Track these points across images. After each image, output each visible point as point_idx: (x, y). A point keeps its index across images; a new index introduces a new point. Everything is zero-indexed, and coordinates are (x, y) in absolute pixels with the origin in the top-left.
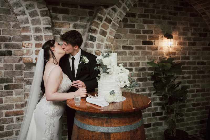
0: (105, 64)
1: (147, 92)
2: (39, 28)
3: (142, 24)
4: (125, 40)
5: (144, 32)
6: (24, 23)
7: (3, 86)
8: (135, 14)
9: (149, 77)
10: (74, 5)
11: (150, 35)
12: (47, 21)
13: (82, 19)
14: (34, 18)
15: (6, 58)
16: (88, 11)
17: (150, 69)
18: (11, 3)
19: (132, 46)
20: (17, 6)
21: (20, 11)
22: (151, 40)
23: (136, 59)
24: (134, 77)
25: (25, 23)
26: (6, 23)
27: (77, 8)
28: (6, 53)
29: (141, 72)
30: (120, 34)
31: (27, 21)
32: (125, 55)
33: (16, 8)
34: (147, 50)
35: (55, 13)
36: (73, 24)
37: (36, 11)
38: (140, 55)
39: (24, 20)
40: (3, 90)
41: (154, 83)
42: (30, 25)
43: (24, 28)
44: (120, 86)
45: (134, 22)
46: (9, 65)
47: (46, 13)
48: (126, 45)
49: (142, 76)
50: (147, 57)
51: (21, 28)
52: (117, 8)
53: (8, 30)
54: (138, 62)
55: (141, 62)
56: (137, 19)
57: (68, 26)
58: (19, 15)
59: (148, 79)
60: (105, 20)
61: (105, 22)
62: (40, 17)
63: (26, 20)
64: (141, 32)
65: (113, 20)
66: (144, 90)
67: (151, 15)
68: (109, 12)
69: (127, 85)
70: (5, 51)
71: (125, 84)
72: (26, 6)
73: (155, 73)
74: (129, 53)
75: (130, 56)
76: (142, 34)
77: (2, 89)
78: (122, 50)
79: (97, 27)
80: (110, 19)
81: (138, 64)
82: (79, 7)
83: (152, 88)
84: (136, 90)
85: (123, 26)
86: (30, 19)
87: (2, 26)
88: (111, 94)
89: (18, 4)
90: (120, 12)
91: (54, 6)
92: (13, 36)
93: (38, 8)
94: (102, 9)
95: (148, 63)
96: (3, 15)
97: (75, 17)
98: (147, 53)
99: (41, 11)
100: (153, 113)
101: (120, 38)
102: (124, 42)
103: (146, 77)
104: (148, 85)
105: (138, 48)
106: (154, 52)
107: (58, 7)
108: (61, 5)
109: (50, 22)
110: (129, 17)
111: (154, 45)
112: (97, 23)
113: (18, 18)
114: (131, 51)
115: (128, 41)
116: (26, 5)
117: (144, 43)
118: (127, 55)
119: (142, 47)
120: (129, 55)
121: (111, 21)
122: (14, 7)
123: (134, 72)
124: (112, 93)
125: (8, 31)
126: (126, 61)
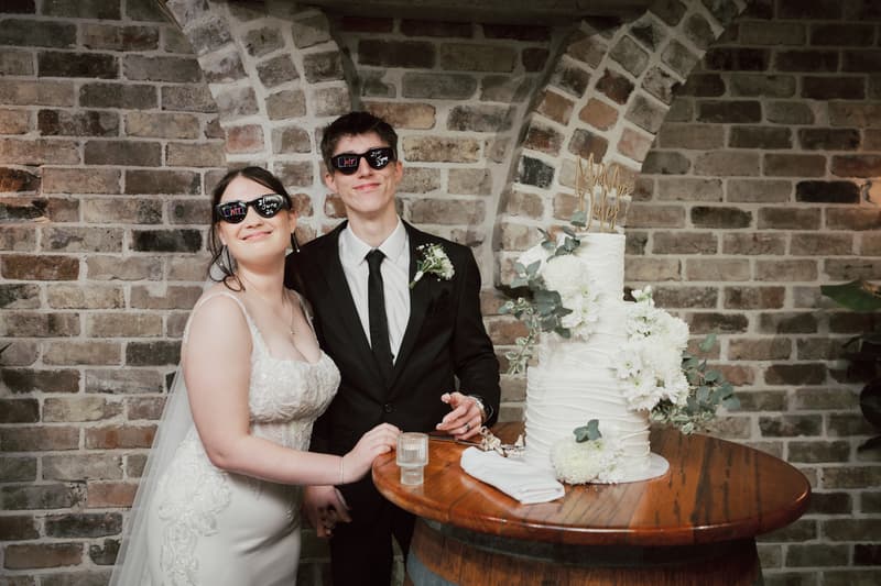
0: (551, 289)
1: (827, 437)
2: (298, 131)
3: (797, 99)
4: (709, 178)
5: (809, 140)
6: (236, 111)
7: (165, 378)
8: (762, 51)
9: (835, 364)
10: (458, 25)
11: (842, 153)
12: (331, 99)
13: (491, 85)
14: (277, 90)
15: (179, 259)
16: (520, 46)
17: (838, 323)
18: (189, 30)
19: (744, 207)
20: (211, 42)
21: (224, 62)
22: (848, 179)
23: (764, 271)
24: (753, 359)
25: (242, 113)
26: (182, 117)
27: (470, 36)
28: (179, 241)
29: (793, 337)
30: (683, 152)
31: (249, 103)
32: (706, 252)
33: (206, 48)
34: (824, 230)
35: (372, 64)
36: (452, 108)
37: (286, 57)
38: (787, 251)
39: (237, 96)
40: (161, 391)
41: (864, 394)
42: (260, 119)
43: (236, 131)
44: (630, 399)
45: (758, 93)
46: (190, 288)
47: (327, 67)
48: (711, 204)
49: (799, 358)
50: (827, 262)
51: (227, 134)
52: (660, 25)
53: (188, 145)
54: (777, 284)
55: (789, 285)
56: (772, 78)
57: (428, 119)
58: (219, 77)
59: (828, 372)
60: (599, 87)
61: (601, 96)
62: (303, 84)
63: (246, 98)
64: (795, 139)
65: (637, 82)
66: (806, 426)
67: (849, 55)
68: (622, 44)
69: (674, 401)
70: (176, 231)
71: (659, 394)
72: (247, 38)
73: (864, 343)
74: (725, 242)
75: (732, 257)
76: (797, 149)
77: (161, 387)
78: (689, 227)
79: (558, 119)
80: (622, 78)
81: (775, 297)
82: (479, 33)
83: (853, 417)
84: (766, 427)
85: (696, 115)
86: (262, 93)
87: (167, 131)
88: (578, 441)
89: (216, 30)
90: (678, 48)
91: (366, 36)
92: (208, 169)
93: (296, 45)
94: (583, 36)
95: (826, 290)
96: (171, 84)
97: (456, 78)
98: (822, 244)
99: (307, 58)
100: (858, 547)
101: (683, 173)
102: (700, 188)
103: (822, 361)
104: (829, 400)
105: (777, 218)
106: (864, 238)
107: (385, 37)
108: (396, 28)
109: (345, 104)
110: (728, 67)
111: (863, 204)
112: (561, 99)
113: (216, 89)
114: (736, 234)
115: (721, 183)
116: (246, 34)
117: (808, 192)
118: (715, 252)
119: (799, 214)
120: (724, 252)
121: (630, 88)
122: (200, 45)
123: (752, 333)
124: (588, 434)
125: (190, 148)
126: (710, 279)
